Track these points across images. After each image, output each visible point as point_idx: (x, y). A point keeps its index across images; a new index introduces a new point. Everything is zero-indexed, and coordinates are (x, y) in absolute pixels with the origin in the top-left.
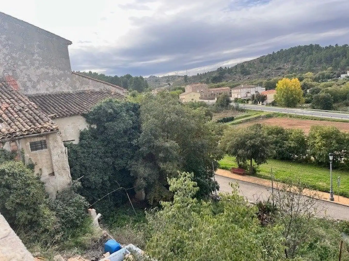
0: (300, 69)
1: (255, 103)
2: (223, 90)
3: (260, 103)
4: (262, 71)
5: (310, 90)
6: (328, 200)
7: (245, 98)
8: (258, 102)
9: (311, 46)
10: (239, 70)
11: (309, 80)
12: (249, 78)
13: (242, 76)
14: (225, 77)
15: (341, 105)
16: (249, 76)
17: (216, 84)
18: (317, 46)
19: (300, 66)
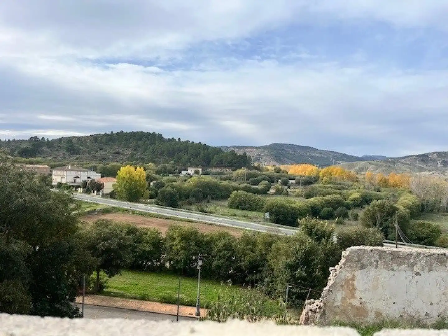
0: (141, 158)
1: (88, 191)
2: (38, 168)
3: (94, 192)
4: (96, 152)
5: (154, 183)
6: (194, 316)
7: (72, 184)
8: (92, 191)
9: (154, 134)
10: (64, 145)
11: (152, 172)
12: (77, 159)
13: (67, 154)
14: (42, 151)
15: (185, 203)
16: (78, 156)
17: (27, 160)
18: (160, 136)
19: (142, 154)
